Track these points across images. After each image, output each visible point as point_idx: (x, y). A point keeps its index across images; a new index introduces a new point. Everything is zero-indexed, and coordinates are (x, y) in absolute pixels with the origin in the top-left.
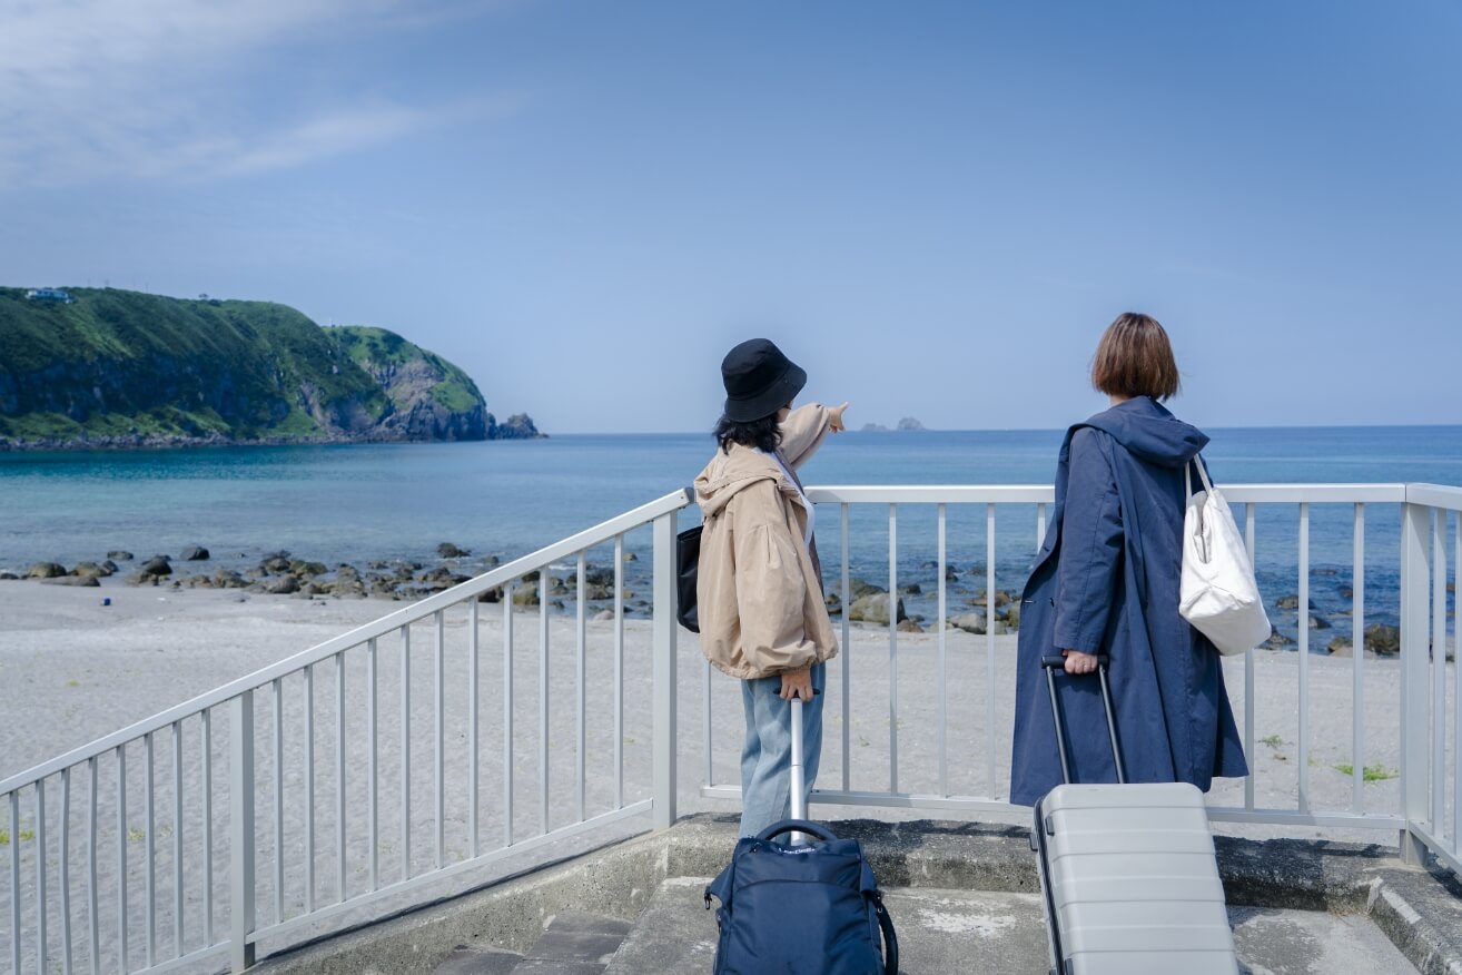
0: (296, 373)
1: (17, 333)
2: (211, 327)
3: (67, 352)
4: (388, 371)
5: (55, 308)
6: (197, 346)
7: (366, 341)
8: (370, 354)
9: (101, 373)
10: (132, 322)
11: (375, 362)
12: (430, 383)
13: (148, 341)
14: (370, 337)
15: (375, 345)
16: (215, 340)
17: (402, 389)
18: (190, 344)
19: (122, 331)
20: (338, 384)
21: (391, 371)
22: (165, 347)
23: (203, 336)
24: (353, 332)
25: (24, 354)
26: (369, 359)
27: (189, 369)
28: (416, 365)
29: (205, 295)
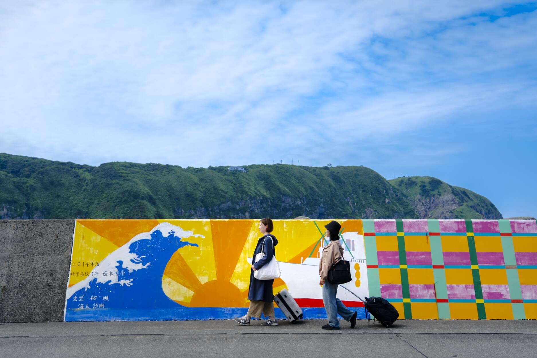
0: (364, 203)
1: (213, 188)
2: (318, 181)
3: (235, 195)
4: (430, 200)
5: (236, 175)
6: (306, 190)
7: (419, 184)
8: (420, 191)
9: (250, 205)
10: (273, 180)
11: (423, 195)
12: (454, 207)
13: (279, 189)
14: (422, 182)
15: (424, 186)
16: (318, 187)
17: (437, 210)
18: (302, 189)
19: (268, 184)
20: (387, 208)
21: (432, 201)
22: (288, 191)
23: (312, 185)
24: (413, 180)
25: (213, 197)
26: (420, 194)
27: (299, 202)
28: (448, 197)
29: (330, 165)
